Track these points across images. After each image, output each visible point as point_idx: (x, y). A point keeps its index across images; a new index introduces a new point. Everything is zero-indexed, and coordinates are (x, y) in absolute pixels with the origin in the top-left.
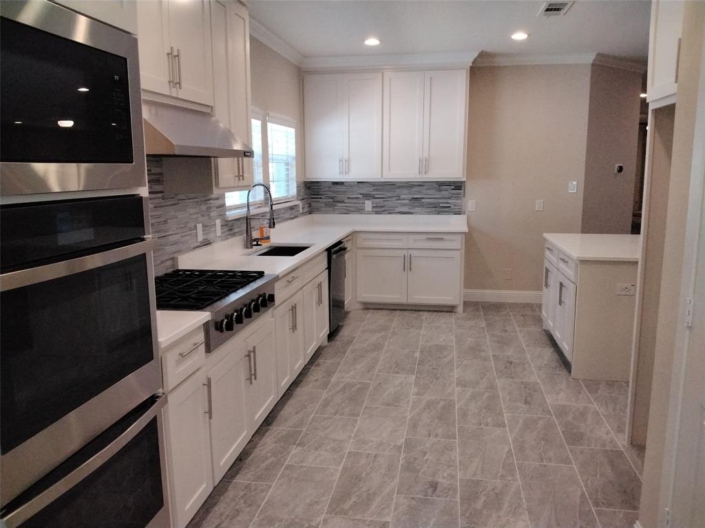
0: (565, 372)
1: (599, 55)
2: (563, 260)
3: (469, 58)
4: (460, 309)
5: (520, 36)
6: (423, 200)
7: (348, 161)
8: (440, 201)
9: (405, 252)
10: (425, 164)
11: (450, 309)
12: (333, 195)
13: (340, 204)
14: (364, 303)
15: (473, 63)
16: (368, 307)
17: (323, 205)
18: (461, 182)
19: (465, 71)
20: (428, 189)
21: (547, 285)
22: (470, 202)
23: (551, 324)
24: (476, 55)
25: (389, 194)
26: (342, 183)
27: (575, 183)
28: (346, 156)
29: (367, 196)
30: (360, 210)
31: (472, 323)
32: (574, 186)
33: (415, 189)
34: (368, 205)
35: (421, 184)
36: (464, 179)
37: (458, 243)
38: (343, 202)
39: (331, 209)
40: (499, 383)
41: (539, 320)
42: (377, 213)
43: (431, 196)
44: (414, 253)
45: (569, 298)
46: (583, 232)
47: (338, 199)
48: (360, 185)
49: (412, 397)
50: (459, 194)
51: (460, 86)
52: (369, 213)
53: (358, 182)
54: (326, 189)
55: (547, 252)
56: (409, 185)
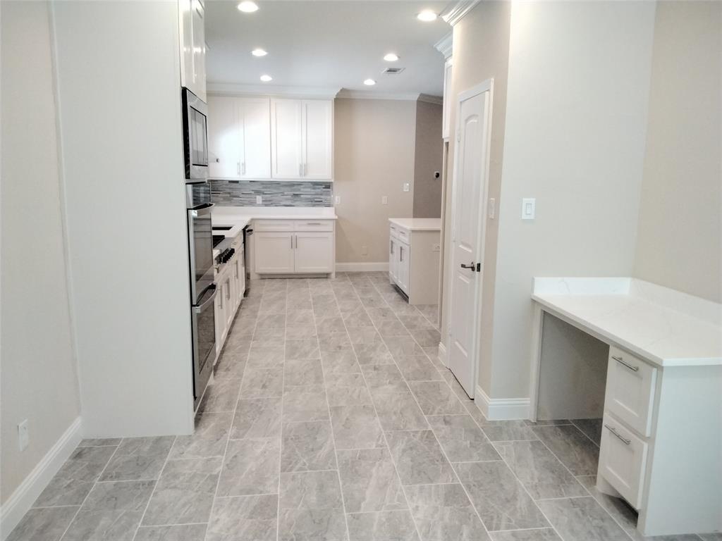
0: (405, 303)
1: (421, 95)
2: (402, 232)
3: (334, 93)
4: (333, 275)
5: (369, 82)
6: (302, 196)
7: (244, 164)
8: (316, 196)
9: (292, 234)
10: (304, 168)
11: (326, 276)
12: (228, 191)
13: (235, 199)
14: (261, 275)
15: (337, 95)
16: (263, 277)
17: (222, 199)
18: (330, 183)
19: (331, 101)
20: (304, 188)
21: (392, 252)
22: (336, 198)
23: (396, 277)
24: (339, 90)
25: (275, 191)
26: (237, 182)
27: (408, 184)
28: (242, 161)
29: (258, 192)
30: (252, 204)
31: (343, 283)
32: (408, 187)
33: (295, 187)
34: (259, 199)
35: (300, 184)
36: (333, 181)
37: (331, 227)
38: (238, 197)
39: (228, 202)
40: (367, 310)
41: (387, 280)
42: (266, 205)
43: (307, 192)
44: (299, 235)
45: (406, 256)
46: (414, 217)
47: (234, 195)
48: (253, 183)
49: (315, 319)
50: (329, 191)
51: (328, 111)
52: (259, 205)
53: (251, 181)
54: (224, 186)
55: (392, 231)
56: (291, 185)
